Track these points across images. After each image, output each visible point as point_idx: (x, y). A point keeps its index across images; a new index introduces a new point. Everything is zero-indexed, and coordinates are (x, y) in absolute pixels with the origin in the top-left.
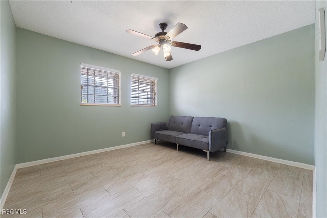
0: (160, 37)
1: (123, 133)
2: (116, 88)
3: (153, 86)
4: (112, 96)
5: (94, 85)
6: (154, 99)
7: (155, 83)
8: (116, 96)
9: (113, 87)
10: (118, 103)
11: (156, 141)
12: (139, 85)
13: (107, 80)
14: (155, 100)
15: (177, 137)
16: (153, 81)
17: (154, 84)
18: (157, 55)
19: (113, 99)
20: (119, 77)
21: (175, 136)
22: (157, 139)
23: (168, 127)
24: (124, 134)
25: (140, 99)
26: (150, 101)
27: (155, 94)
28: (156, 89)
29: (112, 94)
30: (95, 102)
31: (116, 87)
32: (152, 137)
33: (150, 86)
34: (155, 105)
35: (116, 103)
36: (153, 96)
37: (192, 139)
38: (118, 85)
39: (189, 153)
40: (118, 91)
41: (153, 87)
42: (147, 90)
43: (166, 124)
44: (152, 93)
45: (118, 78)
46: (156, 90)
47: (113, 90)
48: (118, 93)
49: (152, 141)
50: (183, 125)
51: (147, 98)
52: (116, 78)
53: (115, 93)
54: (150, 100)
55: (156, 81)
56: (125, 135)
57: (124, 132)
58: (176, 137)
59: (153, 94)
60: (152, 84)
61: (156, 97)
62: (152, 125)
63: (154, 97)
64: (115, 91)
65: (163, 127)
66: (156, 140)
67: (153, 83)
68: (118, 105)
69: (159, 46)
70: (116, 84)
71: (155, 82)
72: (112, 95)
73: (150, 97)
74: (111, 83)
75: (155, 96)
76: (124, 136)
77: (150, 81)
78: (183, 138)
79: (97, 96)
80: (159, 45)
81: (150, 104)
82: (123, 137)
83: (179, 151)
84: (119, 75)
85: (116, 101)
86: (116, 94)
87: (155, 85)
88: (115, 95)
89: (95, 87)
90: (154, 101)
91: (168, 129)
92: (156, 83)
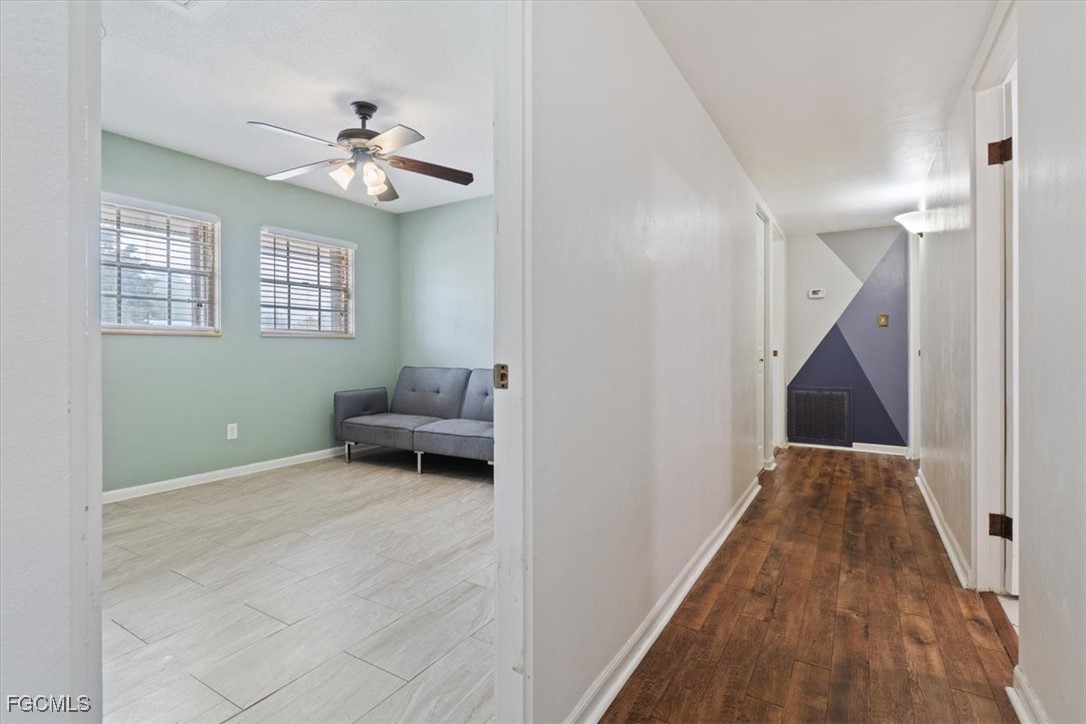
0: (354, 141)
1: (230, 426)
2: (202, 273)
3: (339, 267)
4: (189, 301)
5: (118, 261)
6: (346, 311)
7: (347, 260)
8: (202, 299)
9: (189, 268)
10: (212, 324)
11: (352, 451)
12: (291, 265)
13: (168, 246)
14: (346, 316)
15: (417, 429)
16: (339, 253)
17: (344, 262)
18: (345, 188)
19: (190, 312)
20: (213, 236)
21: (411, 429)
22: (353, 444)
23: (392, 404)
24: (232, 431)
25: (292, 311)
26: (330, 319)
27: (348, 296)
28: (350, 278)
29: (188, 294)
30: (119, 321)
31: (202, 269)
32: (338, 440)
33: (329, 270)
34: (346, 332)
35: (202, 324)
36: (340, 301)
37: (458, 433)
38: (209, 265)
39: (453, 477)
40: (212, 284)
41: (339, 272)
42: (318, 281)
43: (386, 394)
44: (337, 293)
45: (209, 240)
46: (350, 283)
47: (188, 279)
48: (212, 290)
49: (336, 452)
50: (441, 395)
51: (319, 310)
52: (200, 237)
53: (196, 290)
54: (329, 313)
55: (351, 252)
56: (238, 436)
57: (235, 425)
58: (413, 432)
59: (340, 296)
60: (339, 261)
61: (351, 304)
62: (336, 398)
63: (343, 305)
64: (196, 284)
65: (376, 403)
66: (349, 446)
67: (339, 257)
68: (211, 331)
69: (350, 165)
70: (201, 258)
71: (347, 254)
72: (186, 298)
73: (329, 305)
74: (182, 255)
75: (346, 301)
76: (235, 437)
77: (331, 252)
78: (433, 433)
79: (127, 300)
80: (353, 161)
81: (329, 329)
82: (231, 440)
83: (422, 472)
84: (213, 230)
85: (202, 318)
86: (202, 294)
87: (347, 264)
88: (198, 296)
89: (119, 269)
90: (343, 318)
91: (392, 411)
92: (350, 259)
